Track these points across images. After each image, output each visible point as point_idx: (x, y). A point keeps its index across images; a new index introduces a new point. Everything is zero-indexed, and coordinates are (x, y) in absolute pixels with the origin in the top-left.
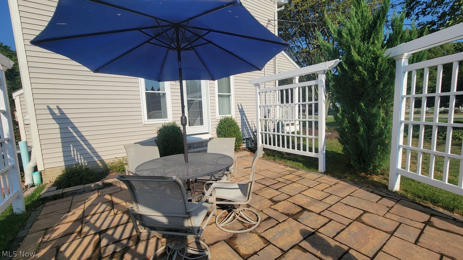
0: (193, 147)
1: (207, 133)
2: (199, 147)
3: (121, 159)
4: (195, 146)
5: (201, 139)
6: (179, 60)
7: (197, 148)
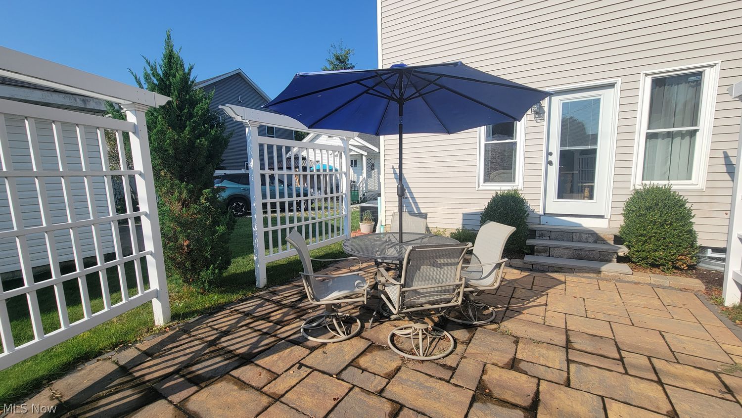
0: (550, 237)
1: (602, 217)
2: (563, 240)
3: (442, 230)
4: (553, 235)
5: (580, 225)
6: (401, 114)
7: (556, 239)
